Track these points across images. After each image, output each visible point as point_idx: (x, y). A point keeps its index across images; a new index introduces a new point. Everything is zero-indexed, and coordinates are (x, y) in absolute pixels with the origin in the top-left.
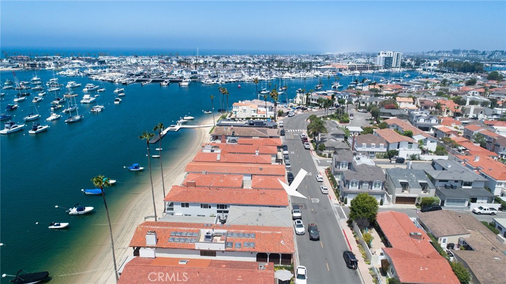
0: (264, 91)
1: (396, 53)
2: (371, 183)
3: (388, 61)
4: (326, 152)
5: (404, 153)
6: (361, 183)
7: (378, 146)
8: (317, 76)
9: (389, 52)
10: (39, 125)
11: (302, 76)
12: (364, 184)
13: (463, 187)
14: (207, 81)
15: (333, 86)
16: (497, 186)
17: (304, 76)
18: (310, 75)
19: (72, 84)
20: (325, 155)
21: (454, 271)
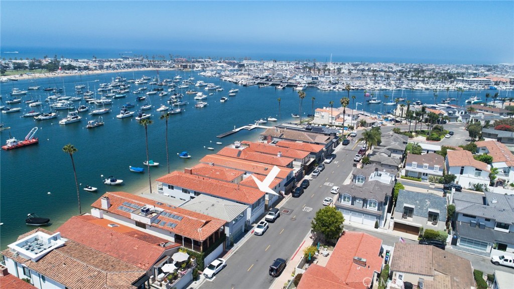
0: (374, 100)
6: (354, 199)
7: (431, 168)
10: (144, 113)
12: (358, 201)
13: (496, 229)
17: (441, 88)
18: (452, 87)
19: (201, 83)
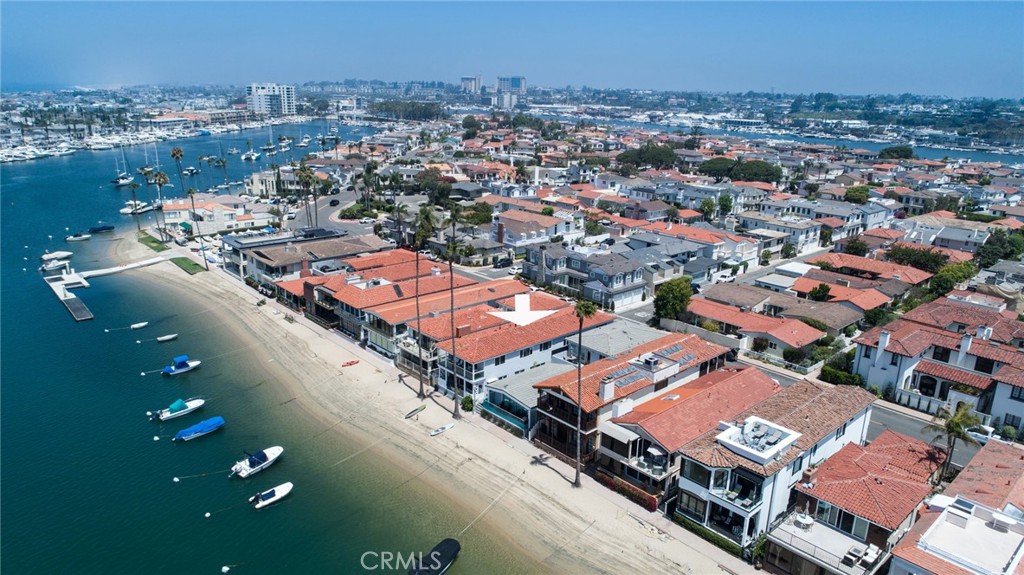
1: (285, 87)
3: (274, 102)
4: (477, 258)
7: (539, 235)
9: (269, 85)
11: (133, 142)
12: (627, 277)
16: (714, 251)
21: (810, 325)
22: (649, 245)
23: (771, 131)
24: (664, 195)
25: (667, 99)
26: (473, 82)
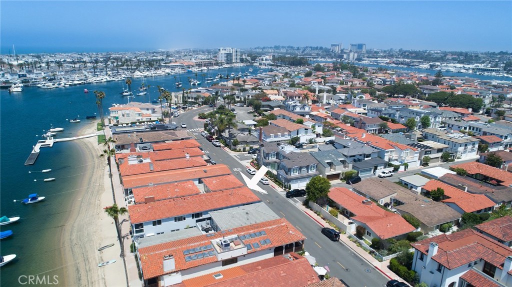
0: (126, 92)
1: (235, 49)
2: (307, 167)
3: (229, 57)
4: (240, 147)
5: (303, 139)
6: (300, 169)
7: (283, 135)
8: (169, 74)
9: (228, 48)
11: (153, 75)
12: (303, 169)
13: (366, 159)
14: (47, 84)
15: (192, 84)
16: (386, 154)
18: (162, 72)
20: (240, 150)
21: (407, 221)
22: (345, 147)
23: (505, 75)
24: (388, 114)
25: (445, 56)
26: (337, 47)
